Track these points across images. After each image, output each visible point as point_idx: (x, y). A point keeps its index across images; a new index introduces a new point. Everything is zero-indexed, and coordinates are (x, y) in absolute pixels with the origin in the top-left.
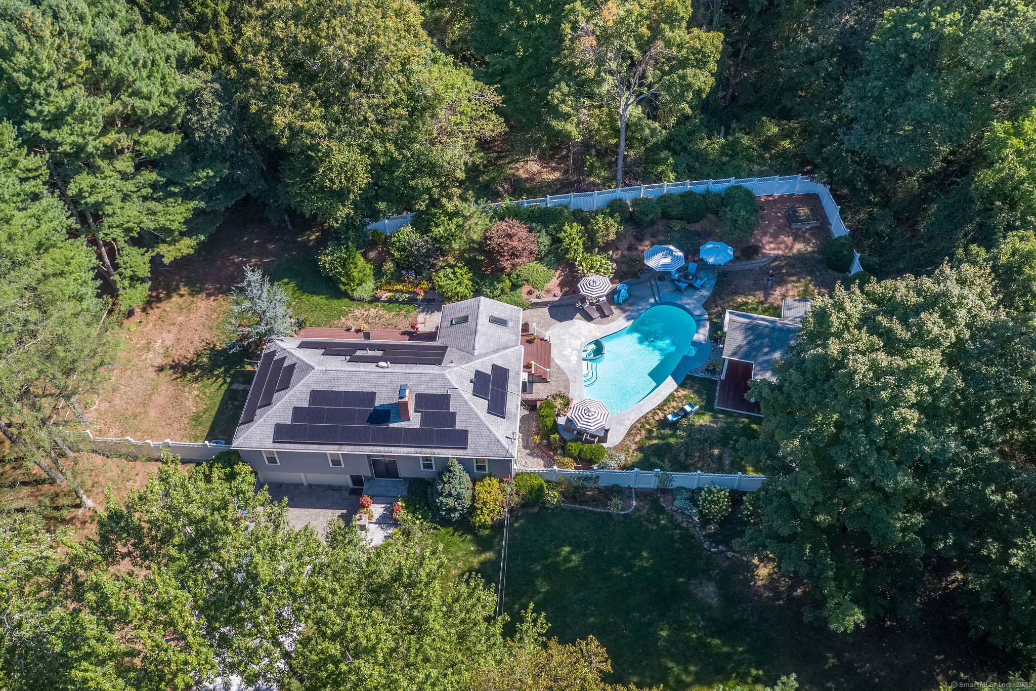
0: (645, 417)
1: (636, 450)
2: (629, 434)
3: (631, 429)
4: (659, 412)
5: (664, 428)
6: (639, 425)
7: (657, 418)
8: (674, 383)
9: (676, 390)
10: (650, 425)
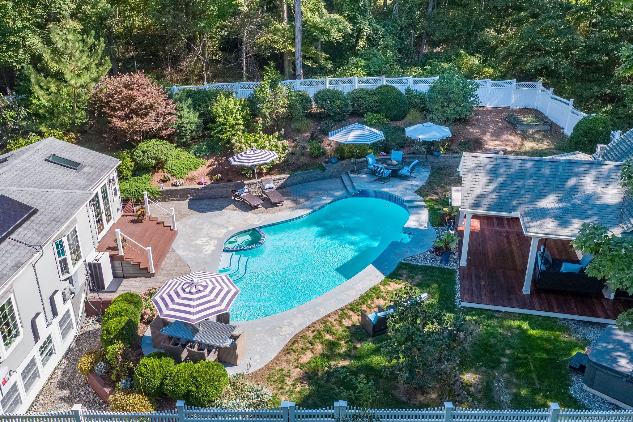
0: (324, 321)
1: (300, 380)
2: (288, 350)
3: (294, 341)
4: (351, 313)
5: (360, 341)
6: (310, 335)
7: (347, 323)
8: (378, 273)
9: (384, 283)
10: (333, 334)
